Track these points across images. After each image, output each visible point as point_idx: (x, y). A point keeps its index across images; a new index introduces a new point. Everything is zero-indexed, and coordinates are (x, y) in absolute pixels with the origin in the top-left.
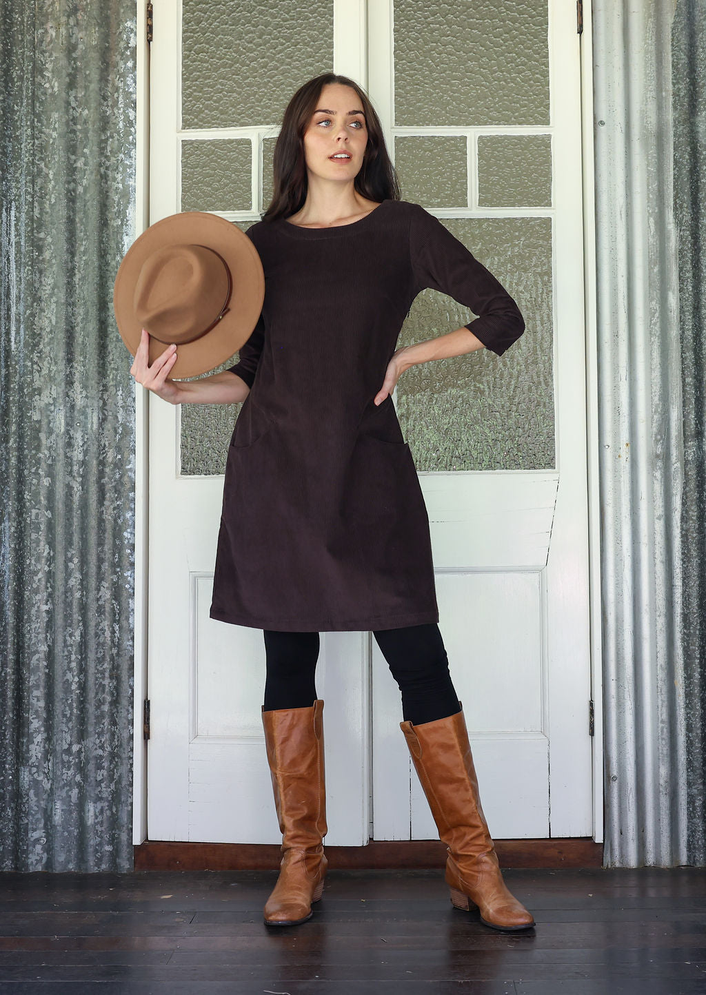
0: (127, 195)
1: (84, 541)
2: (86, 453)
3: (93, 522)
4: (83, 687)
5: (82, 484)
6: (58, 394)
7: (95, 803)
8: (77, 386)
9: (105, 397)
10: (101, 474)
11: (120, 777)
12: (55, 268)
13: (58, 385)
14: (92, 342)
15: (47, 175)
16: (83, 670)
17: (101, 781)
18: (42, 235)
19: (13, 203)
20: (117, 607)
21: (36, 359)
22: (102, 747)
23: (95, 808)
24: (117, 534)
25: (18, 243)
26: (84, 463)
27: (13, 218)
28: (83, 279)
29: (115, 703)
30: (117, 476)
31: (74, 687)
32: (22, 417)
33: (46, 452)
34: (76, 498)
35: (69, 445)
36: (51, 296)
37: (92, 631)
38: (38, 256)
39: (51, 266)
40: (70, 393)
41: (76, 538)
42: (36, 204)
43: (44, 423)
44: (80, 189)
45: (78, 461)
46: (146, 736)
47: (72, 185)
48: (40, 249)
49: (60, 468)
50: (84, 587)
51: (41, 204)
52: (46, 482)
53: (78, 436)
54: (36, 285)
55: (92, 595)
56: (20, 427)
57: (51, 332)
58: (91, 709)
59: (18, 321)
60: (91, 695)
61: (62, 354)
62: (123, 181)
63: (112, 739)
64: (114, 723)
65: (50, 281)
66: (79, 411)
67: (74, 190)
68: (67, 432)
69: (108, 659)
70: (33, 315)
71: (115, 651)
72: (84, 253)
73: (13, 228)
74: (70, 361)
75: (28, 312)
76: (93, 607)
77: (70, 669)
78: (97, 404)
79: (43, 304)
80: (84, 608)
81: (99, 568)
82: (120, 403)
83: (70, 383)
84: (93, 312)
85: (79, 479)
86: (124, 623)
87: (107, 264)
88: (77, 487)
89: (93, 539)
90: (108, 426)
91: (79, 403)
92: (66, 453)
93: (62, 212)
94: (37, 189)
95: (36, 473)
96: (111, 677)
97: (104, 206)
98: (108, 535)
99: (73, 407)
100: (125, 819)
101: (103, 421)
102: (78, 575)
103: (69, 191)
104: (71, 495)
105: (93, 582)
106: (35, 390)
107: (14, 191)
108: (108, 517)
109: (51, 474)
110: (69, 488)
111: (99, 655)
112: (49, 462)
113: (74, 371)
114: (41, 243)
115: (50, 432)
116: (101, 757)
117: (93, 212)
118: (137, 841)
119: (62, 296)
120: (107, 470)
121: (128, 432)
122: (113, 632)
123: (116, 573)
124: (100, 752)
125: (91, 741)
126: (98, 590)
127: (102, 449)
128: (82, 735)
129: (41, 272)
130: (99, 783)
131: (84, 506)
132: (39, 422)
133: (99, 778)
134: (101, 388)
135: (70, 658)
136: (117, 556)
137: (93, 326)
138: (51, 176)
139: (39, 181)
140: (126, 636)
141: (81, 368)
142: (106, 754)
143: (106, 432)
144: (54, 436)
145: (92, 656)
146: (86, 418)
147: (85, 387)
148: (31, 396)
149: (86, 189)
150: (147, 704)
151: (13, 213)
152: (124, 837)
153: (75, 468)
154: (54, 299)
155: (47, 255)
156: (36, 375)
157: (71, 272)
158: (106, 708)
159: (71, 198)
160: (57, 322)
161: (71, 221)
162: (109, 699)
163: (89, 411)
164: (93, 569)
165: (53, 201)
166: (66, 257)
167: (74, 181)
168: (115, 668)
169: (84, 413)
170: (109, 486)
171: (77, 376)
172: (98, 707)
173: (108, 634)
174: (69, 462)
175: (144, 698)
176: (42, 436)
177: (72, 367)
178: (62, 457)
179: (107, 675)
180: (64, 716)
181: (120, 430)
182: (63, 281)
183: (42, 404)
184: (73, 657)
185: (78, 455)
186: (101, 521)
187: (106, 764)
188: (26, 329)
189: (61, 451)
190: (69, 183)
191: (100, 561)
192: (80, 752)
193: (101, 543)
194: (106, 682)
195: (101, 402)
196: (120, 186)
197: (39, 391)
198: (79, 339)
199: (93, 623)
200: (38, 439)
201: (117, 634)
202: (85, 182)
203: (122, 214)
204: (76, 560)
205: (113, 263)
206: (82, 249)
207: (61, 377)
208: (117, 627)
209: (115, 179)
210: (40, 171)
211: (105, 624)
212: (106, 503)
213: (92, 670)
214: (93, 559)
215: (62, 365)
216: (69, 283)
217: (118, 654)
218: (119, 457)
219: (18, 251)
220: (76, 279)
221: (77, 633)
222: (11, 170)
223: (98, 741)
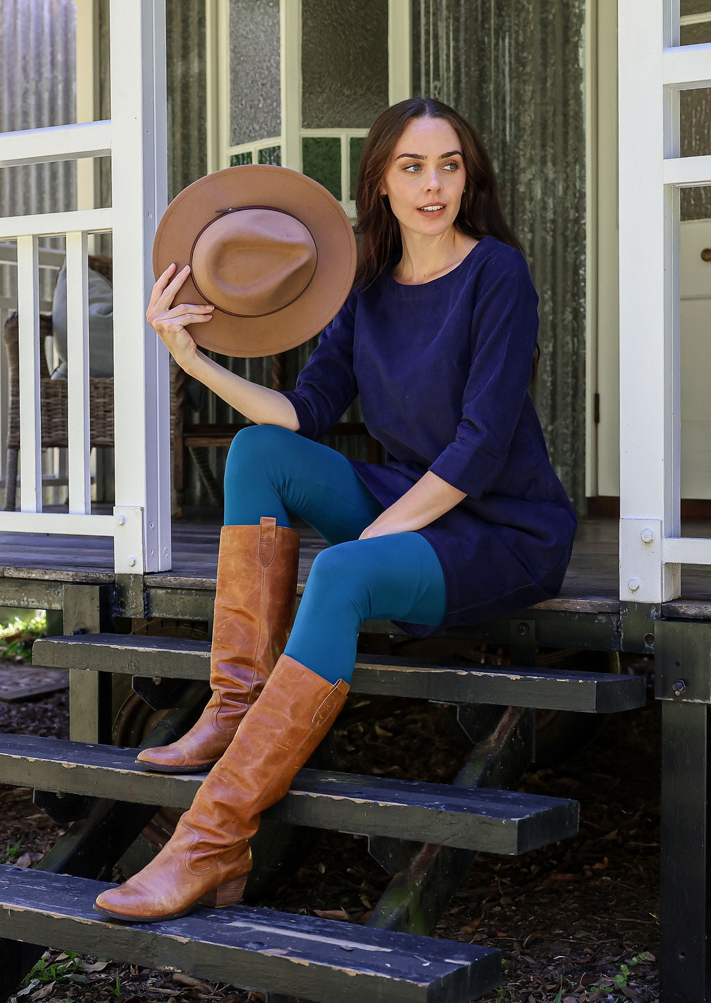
0: (581, 17)
1: (554, 277)
2: (555, 213)
3: (560, 264)
4: (554, 383)
5: (553, 237)
6: (536, 171)
7: (562, 466)
8: (549, 164)
9: (568, 170)
10: (566, 228)
11: (578, 448)
12: (533, 79)
13: (536, 164)
14: (559, 132)
15: (528, 9)
16: (554, 372)
17: (566, 452)
18: (525, 55)
19: (507, 33)
20: (576, 325)
21: (521, 147)
22: (567, 428)
23: (562, 470)
24: (576, 273)
25: (510, 63)
26: (554, 221)
27: (507, 44)
28: (553, 84)
29: (575, 396)
30: (576, 229)
31: (549, 384)
32: (514, 190)
33: (529, 214)
34: (549, 247)
35: (544, 208)
36: (531, 99)
37: (559, 344)
38: (523, 70)
39: (531, 76)
40: (545, 170)
41: (549, 276)
42: (521, 32)
43: (528, 194)
44: (551, 17)
45: (550, 220)
46: (597, 419)
47: (545, 15)
48: (524, 66)
49: (538, 226)
50: (554, 312)
51: (525, 31)
52: (529, 236)
53: (550, 202)
54: (522, 92)
55: (559, 316)
56: (512, 198)
57: (531, 126)
58: (559, 398)
59: (511, 120)
60: (559, 389)
61: (538, 142)
62: (579, 7)
63: (573, 422)
64: (574, 410)
65: (531, 88)
66: (551, 183)
67: (547, 18)
68: (543, 199)
69: (571, 363)
70: (519, 115)
71: (574, 358)
72: (553, 65)
73: (507, 52)
74: (543, 146)
75: (516, 112)
76: (560, 326)
77: (546, 371)
78: (562, 176)
79: (526, 106)
80: (554, 327)
81: (564, 297)
82: (578, 175)
83: (544, 162)
84: (560, 108)
85: (551, 233)
86: (580, 337)
87: (569, 71)
88: (549, 239)
89: (559, 275)
90: (570, 192)
91: (551, 176)
92: (541, 215)
93: (538, 36)
94: (521, 20)
95: (523, 230)
96: (573, 377)
97: (566, 28)
98: (570, 273)
99: (546, 180)
100: (581, 479)
101: (566, 189)
102: (550, 303)
103: (542, 19)
104: (546, 245)
105: (560, 308)
106: (521, 169)
107: (507, 24)
108: (570, 260)
109: (532, 231)
110: (544, 239)
111: (564, 361)
112: (531, 222)
113: (547, 153)
114: (524, 60)
115: (531, 199)
116: (566, 434)
117: (559, 33)
118: (588, 494)
119: (538, 100)
120: (570, 225)
121: (582, 195)
122: (574, 344)
123: (575, 301)
124: (565, 431)
125: (560, 422)
126: (563, 313)
127: (566, 210)
128: (553, 419)
129: (524, 82)
130: (565, 453)
131: (554, 253)
132: (524, 193)
133: (565, 449)
134: (565, 164)
135: (546, 363)
136: (576, 288)
137: (560, 119)
138: (531, 10)
139: (523, 15)
140: (581, 346)
141: (552, 151)
142: (569, 432)
143: (568, 197)
144: (533, 203)
145: (559, 361)
146: (555, 187)
147: (554, 164)
148: (518, 174)
149: (554, 16)
150: (597, 398)
151: (507, 40)
152: (580, 491)
153: (549, 225)
154: (533, 101)
155: (528, 69)
156: (522, 158)
157: (545, 81)
158: (569, 399)
159: (544, 24)
160: (535, 117)
161: (544, 41)
162: (571, 392)
163: (556, 182)
164: (560, 298)
165: (532, 28)
166: (540, 69)
167: (547, 11)
168: (575, 370)
169: (553, 184)
170: (570, 238)
171: (549, 157)
172: (564, 399)
173: (570, 345)
174: (544, 221)
175: (594, 393)
176: (527, 203)
177: (546, 150)
178: (539, 216)
179: (570, 375)
180: (542, 405)
181: (577, 195)
182: (539, 86)
183: (526, 180)
184: (548, 363)
185: (550, 215)
186: (565, 263)
187: (569, 440)
188: (515, 124)
189: (538, 213)
190: (542, 13)
191: (565, 292)
192: (552, 431)
193: (565, 280)
194: (570, 380)
195: (565, 175)
196: (577, 11)
197: (524, 170)
198: (550, 130)
199: (559, 338)
200: (524, 204)
201: (576, 345)
202: (553, 11)
203: (578, 33)
204: (549, 293)
205: (573, 70)
206: (552, 61)
207: (537, 159)
208: (576, 340)
209: (574, 6)
210: (523, 6)
211: (569, 339)
212: (569, 250)
213: (559, 372)
214: (559, 290)
215: (538, 149)
216: (542, 88)
217: (577, 360)
218: (577, 215)
219: (510, 69)
220: (548, 84)
221: (551, 345)
222: (506, 8)
223: (563, 423)
